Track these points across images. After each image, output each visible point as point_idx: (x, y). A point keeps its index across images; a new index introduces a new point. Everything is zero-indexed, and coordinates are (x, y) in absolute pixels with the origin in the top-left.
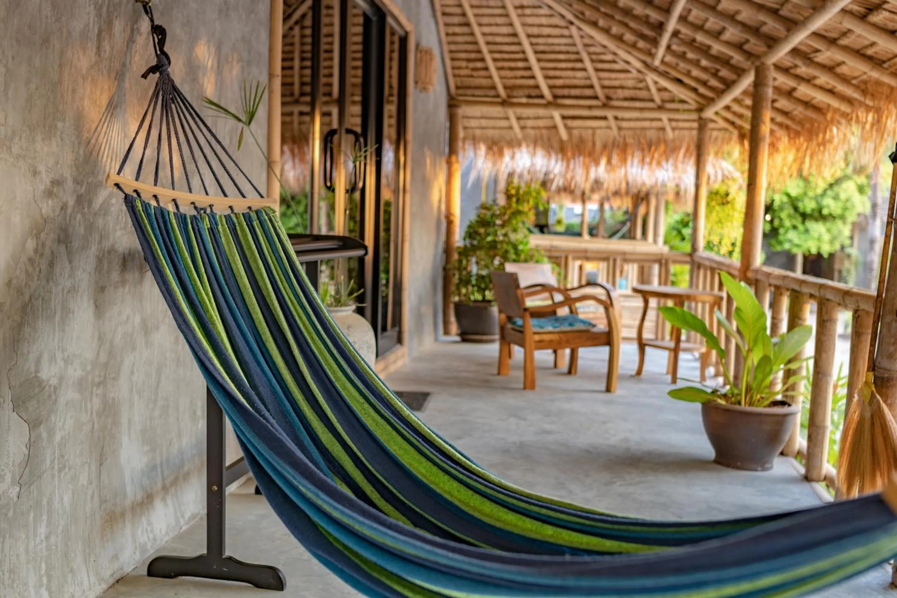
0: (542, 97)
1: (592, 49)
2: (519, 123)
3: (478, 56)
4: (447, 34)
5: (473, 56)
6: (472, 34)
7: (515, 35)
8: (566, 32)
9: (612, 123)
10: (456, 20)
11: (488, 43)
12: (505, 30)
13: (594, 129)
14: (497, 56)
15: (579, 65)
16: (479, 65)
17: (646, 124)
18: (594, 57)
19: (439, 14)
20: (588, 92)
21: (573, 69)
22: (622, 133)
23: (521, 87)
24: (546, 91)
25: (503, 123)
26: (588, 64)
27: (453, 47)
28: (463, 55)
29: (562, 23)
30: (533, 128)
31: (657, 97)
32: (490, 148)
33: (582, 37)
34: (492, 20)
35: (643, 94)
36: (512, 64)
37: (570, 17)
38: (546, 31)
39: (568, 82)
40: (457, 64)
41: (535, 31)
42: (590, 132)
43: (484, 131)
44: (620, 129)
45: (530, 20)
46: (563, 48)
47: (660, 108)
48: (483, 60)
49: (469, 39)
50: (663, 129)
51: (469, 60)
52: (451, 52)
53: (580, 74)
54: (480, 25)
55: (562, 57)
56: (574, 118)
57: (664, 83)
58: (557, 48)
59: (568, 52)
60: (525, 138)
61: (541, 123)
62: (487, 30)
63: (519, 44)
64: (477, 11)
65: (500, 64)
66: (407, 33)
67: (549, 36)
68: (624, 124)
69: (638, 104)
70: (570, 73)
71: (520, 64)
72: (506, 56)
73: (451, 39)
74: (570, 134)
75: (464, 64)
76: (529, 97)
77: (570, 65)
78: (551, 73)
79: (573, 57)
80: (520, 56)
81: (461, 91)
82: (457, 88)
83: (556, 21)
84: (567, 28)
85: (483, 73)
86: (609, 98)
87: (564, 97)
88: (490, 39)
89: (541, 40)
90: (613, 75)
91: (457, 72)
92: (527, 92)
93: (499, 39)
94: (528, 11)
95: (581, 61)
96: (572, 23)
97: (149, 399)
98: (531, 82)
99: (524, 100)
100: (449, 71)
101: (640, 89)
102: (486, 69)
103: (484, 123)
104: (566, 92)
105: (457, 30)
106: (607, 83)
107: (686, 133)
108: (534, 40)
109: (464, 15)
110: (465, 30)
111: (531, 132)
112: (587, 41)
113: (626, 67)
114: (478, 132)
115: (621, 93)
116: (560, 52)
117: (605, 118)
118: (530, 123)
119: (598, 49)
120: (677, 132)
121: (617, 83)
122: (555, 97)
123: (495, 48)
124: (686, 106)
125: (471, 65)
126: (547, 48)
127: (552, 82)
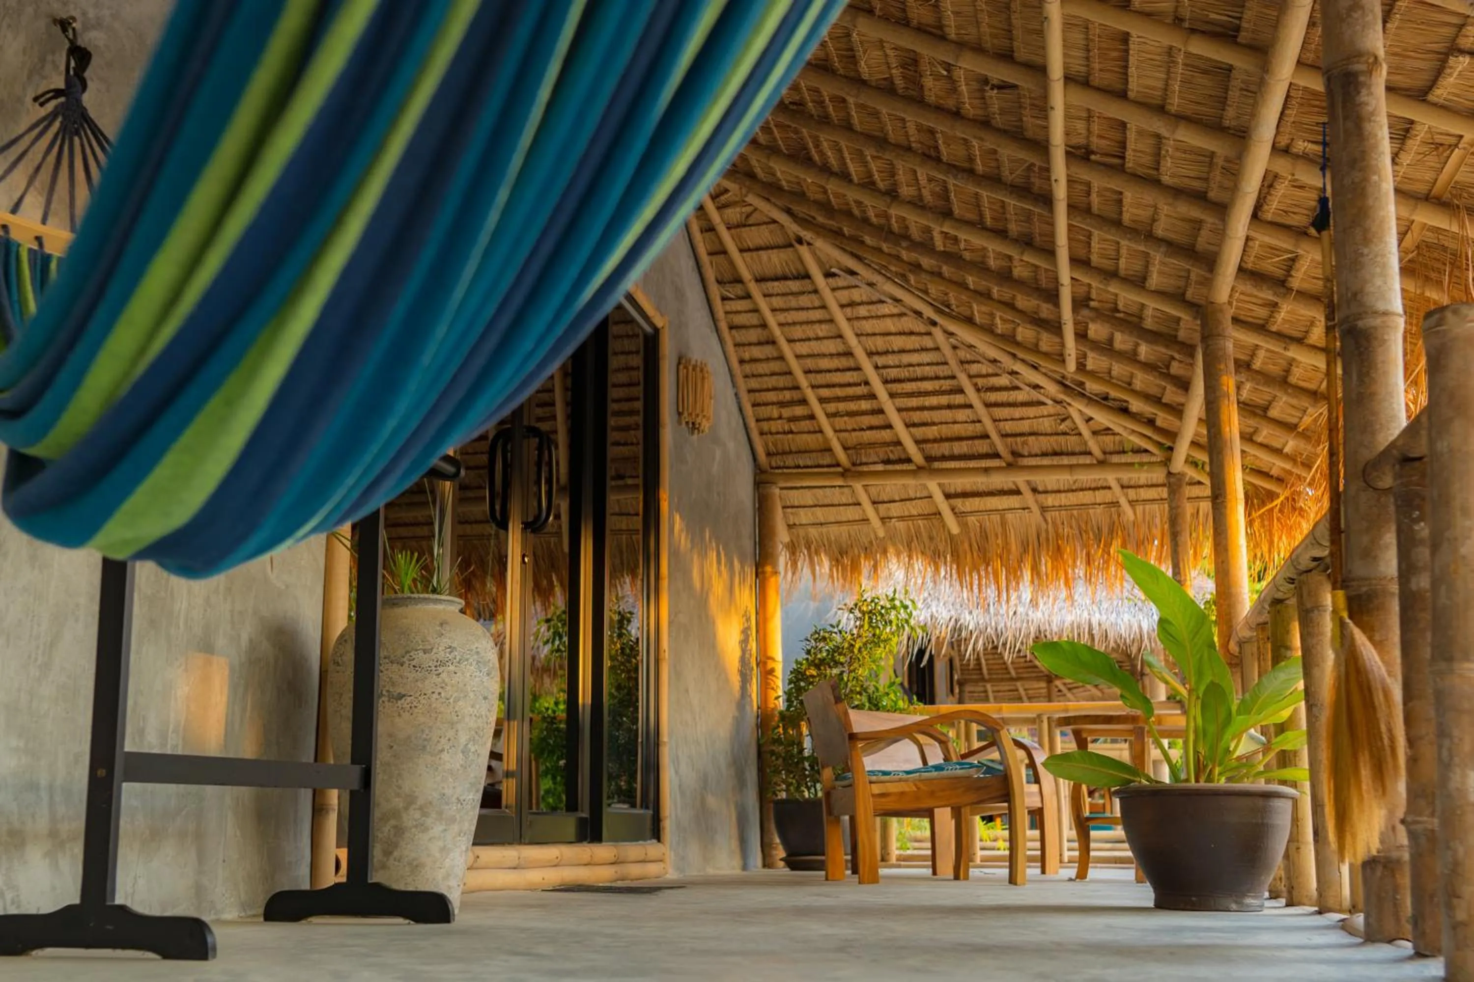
0: (909, 460)
1: (974, 368)
2: (877, 511)
3: (796, 395)
4: (742, 362)
5: (787, 395)
6: (781, 358)
7: (849, 354)
8: (928, 342)
9: (1029, 497)
10: (753, 335)
11: (807, 372)
12: (831, 346)
13: (1002, 512)
14: (825, 393)
15: (958, 399)
16: (799, 411)
17: (1086, 497)
18: (980, 382)
19: (723, 326)
20: (982, 447)
21: (949, 407)
22: (1048, 516)
23: (872, 445)
24: (912, 449)
25: (851, 513)
26: (972, 396)
27: (754, 384)
28: (771, 396)
29: (921, 327)
30: (901, 518)
31: (1093, 445)
32: (836, 561)
33: (955, 348)
34: (810, 331)
35: (1071, 442)
36: (852, 406)
37: (928, 312)
38: (898, 342)
39: (946, 431)
40: (764, 412)
41: (880, 343)
42: (996, 518)
43: (824, 529)
44: (1044, 509)
45: (868, 326)
46: (928, 371)
47: (1102, 463)
48: (804, 402)
49: (775, 366)
50: (1116, 504)
51: (782, 404)
52: (750, 391)
53: (962, 415)
54: (790, 341)
55: (928, 386)
56: (965, 495)
57: (1102, 418)
58: (919, 371)
59: (937, 378)
60: (892, 537)
61: (913, 508)
62: (803, 348)
63: (858, 369)
64: (782, 317)
65: (832, 407)
66: (657, 330)
67: (902, 351)
68: (1050, 500)
69: (1065, 460)
70: (947, 415)
71: (865, 405)
72: (839, 392)
73: (747, 368)
74: (964, 525)
75: (775, 412)
76: (887, 462)
77: (944, 400)
78: (917, 417)
79: (946, 384)
80: (861, 390)
81: (776, 461)
82: (769, 454)
83: (909, 323)
84: (929, 334)
85: (806, 425)
86: (1015, 454)
87: (944, 458)
88: (810, 363)
89: (890, 360)
90: (1018, 412)
91: (765, 426)
92: (882, 453)
93: (825, 364)
94: (863, 311)
95: (961, 391)
96: (934, 324)
97: (29, 657)
98: (886, 435)
99: (880, 467)
100: (752, 424)
101: (1065, 434)
102: (812, 417)
103: (820, 514)
104: (945, 448)
105: (757, 352)
106: (1008, 427)
107: (1156, 507)
108: (881, 361)
109: (764, 326)
110: (768, 350)
111: (901, 525)
112: (963, 354)
113: (1035, 395)
114: (813, 532)
115: (1035, 444)
116: (924, 379)
117: (1017, 492)
118: (895, 510)
119: (984, 369)
120: (1139, 509)
121: (1025, 426)
122: (929, 459)
123: (820, 379)
124: (1146, 458)
125: (787, 412)
126: (904, 373)
127: (919, 432)
